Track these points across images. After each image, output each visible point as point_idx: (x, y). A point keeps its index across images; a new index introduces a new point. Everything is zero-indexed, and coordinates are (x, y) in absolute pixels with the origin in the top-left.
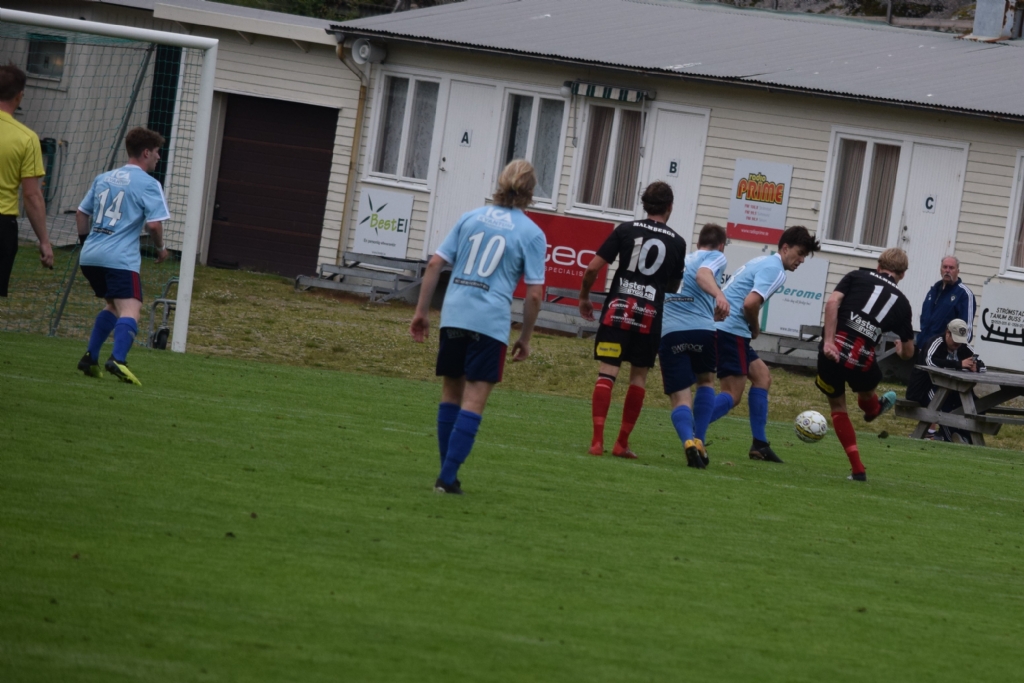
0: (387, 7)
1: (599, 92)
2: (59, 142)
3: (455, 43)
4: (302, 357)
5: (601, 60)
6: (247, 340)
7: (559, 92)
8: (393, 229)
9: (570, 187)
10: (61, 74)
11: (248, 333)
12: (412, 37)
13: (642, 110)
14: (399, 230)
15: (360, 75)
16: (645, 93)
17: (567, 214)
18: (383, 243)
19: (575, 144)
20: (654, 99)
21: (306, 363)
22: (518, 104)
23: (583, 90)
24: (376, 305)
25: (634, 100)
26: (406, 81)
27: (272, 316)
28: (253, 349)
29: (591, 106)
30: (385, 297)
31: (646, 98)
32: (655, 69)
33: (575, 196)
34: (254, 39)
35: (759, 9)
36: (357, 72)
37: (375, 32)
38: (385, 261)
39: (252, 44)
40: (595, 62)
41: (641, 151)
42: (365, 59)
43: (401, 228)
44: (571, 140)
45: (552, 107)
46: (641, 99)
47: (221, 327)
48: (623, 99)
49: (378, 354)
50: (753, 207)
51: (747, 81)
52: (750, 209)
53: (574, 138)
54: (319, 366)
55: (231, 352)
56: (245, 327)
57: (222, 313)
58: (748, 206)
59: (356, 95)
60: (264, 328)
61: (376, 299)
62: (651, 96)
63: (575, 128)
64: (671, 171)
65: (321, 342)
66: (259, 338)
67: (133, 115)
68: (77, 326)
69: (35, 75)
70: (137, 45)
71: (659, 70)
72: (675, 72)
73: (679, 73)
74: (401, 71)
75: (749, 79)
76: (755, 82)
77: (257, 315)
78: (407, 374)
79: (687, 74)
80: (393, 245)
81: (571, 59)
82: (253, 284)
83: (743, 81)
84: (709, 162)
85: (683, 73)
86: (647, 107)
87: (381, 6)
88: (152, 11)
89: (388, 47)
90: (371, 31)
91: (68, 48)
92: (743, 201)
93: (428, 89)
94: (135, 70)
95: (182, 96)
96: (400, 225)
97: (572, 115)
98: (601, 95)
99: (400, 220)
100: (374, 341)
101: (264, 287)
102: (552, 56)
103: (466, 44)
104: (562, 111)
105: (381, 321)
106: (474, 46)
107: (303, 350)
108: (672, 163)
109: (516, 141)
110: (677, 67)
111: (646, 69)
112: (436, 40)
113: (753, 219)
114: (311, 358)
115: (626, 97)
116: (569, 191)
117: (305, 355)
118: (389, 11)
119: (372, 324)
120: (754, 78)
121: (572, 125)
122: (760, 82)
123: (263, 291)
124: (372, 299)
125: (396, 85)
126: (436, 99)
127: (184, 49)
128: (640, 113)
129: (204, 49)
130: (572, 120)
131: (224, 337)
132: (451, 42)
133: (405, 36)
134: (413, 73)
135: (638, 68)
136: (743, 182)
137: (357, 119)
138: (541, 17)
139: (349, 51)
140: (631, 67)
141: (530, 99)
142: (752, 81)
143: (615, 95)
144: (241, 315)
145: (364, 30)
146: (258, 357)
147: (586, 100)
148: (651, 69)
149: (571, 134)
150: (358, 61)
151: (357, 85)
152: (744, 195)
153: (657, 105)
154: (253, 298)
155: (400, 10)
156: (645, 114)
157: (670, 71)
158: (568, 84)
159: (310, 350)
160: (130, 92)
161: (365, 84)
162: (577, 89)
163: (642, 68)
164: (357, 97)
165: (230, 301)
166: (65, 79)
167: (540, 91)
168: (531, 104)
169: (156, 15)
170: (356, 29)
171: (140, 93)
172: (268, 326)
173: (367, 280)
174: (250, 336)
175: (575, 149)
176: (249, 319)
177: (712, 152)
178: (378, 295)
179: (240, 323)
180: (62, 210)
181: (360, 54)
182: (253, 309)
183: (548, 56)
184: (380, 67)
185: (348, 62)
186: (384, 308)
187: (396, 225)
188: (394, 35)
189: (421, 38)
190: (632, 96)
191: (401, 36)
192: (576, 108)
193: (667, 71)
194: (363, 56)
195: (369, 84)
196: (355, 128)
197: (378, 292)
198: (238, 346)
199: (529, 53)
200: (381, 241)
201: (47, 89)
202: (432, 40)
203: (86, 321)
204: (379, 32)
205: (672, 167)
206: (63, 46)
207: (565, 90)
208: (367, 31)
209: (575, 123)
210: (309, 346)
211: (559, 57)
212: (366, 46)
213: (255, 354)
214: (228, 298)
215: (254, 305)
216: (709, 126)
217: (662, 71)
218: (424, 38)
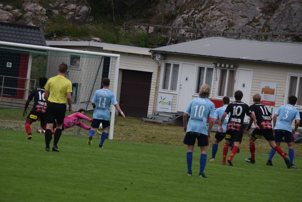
0: (165, 44)
1: (223, 65)
2: (79, 84)
3: (183, 53)
4: (144, 140)
5: (223, 57)
6: (129, 136)
7: (212, 66)
8: (168, 105)
9: (215, 92)
10: (79, 65)
11: (129, 134)
12: (172, 52)
13: (235, 70)
14: (169, 105)
15: (158, 63)
16: (236, 65)
17: (215, 99)
18: (165, 108)
19: (216, 80)
20: (238, 67)
21: (145, 141)
22: (201, 69)
23: (218, 65)
24: (164, 125)
25: (232, 67)
26: (170, 64)
27: (136, 129)
28: (131, 138)
29: (221, 69)
30: (166, 123)
31: (236, 67)
32: (238, 59)
33: (217, 94)
34: (130, 54)
35: (267, 41)
36: (157, 62)
37: (162, 51)
38: (166, 113)
39: (129, 55)
40: (222, 57)
41: (235, 81)
42: (159, 59)
43: (170, 104)
44: (215, 79)
45: (210, 70)
46: (235, 67)
47: (122, 132)
48: (229, 67)
49: (164, 139)
50: (266, 96)
51: (264, 61)
52: (265, 96)
53: (216, 78)
54: (149, 142)
55: (125, 139)
56: (129, 132)
57: (122, 128)
58: (265, 95)
59: (157, 68)
60: (134, 132)
61: (163, 124)
62: (237, 66)
63: (216, 75)
64: (243, 86)
65: (149, 136)
66: (132, 135)
67: (98, 76)
68: (84, 133)
69: (73, 66)
70: (99, 57)
71: (239, 59)
72: (244, 59)
73: (245, 59)
74: (169, 61)
75: (264, 60)
76: (266, 61)
77: (132, 129)
78: (172, 144)
79: (247, 60)
80: (168, 109)
81: (215, 57)
82: (130, 120)
83: (263, 61)
84: (254, 84)
85: (246, 60)
86: (236, 69)
87: (163, 44)
88: (103, 48)
89: (165, 55)
90: (161, 51)
91: (81, 58)
92: (263, 94)
93: (176, 66)
94: (98, 64)
95: (111, 70)
96: (169, 103)
97: (216, 72)
98: (219, 66)
99: (169, 102)
100: (163, 135)
101: (133, 121)
102: (210, 56)
103: (186, 54)
104: (213, 71)
105: (165, 129)
106: (189, 54)
107: (144, 138)
108: (243, 84)
109: (201, 79)
110: (244, 58)
111: (236, 59)
112: (178, 53)
113: (266, 99)
114: (146, 140)
115: (230, 67)
116: (215, 93)
117: (145, 139)
118: (165, 45)
119: (162, 131)
120: (266, 60)
121: (215, 74)
122: (267, 61)
123: (133, 122)
124: (162, 124)
125: (168, 65)
126: (178, 69)
127: (111, 58)
128: (234, 71)
129: (116, 58)
130: (216, 73)
131: (123, 135)
132: (182, 53)
133: (170, 52)
134: (172, 62)
135: (234, 58)
136: (263, 89)
137: (157, 75)
138: (207, 45)
139: (155, 57)
140: (231, 58)
141: (204, 68)
142: (265, 61)
143: (227, 66)
144: (127, 129)
145: (159, 51)
146: (132, 140)
147: (219, 68)
148: (237, 59)
149: (215, 77)
150: (157, 59)
151: (157, 66)
152: (264, 93)
153: (239, 68)
154: (130, 124)
155: (168, 45)
156: (236, 71)
157: (242, 59)
158: (214, 64)
159: (146, 138)
160: (97, 70)
161: (159, 65)
162: (217, 65)
163: (235, 58)
164: (157, 69)
165: (125, 125)
166: (80, 67)
167: (206, 65)
168: (204, 69)
169: (103, 49)
170: (157, 51)
171: (100, 70)
172: (135, 132)
173: (161, 119)
174: (130, 135)
175: (217, 81)
176: (129, 130)
177: (254, 81)
178: (164, 123)
179: (127, 131)
180: (80, 102)
181: (158, 57)
182: (130, 127)
183: (209, 56)
184: (163, 61)
185: (155, 60)
186: (166, 126)
187: (168, 103)
188: (167, 52)
189: (174, 52)
190: (232, 66)
191: (169, 52)
192: (217, 70)
193: (241, 59)
194: (159, 58)
195: (160, 65)
196: (157, 77)
197: (164, 122)
198: (127, 137)
199: (203, 56)
200: (164, 108)
201: (75, 70)
202: (177, 53)
203: (87, 132)
204: (163, 51)
205: (243, 85)
206: (80, 58)
207: (213, 65)
208: (160, 51)
209: (216, 74)
210: (146, 137)
211: (212, 56)
212: (159, 55)
213: (131, 140)
214: (124, 124)
215: (131, 126)
216: (253, 74)
217: (240, 59)
218: (175, 52)
